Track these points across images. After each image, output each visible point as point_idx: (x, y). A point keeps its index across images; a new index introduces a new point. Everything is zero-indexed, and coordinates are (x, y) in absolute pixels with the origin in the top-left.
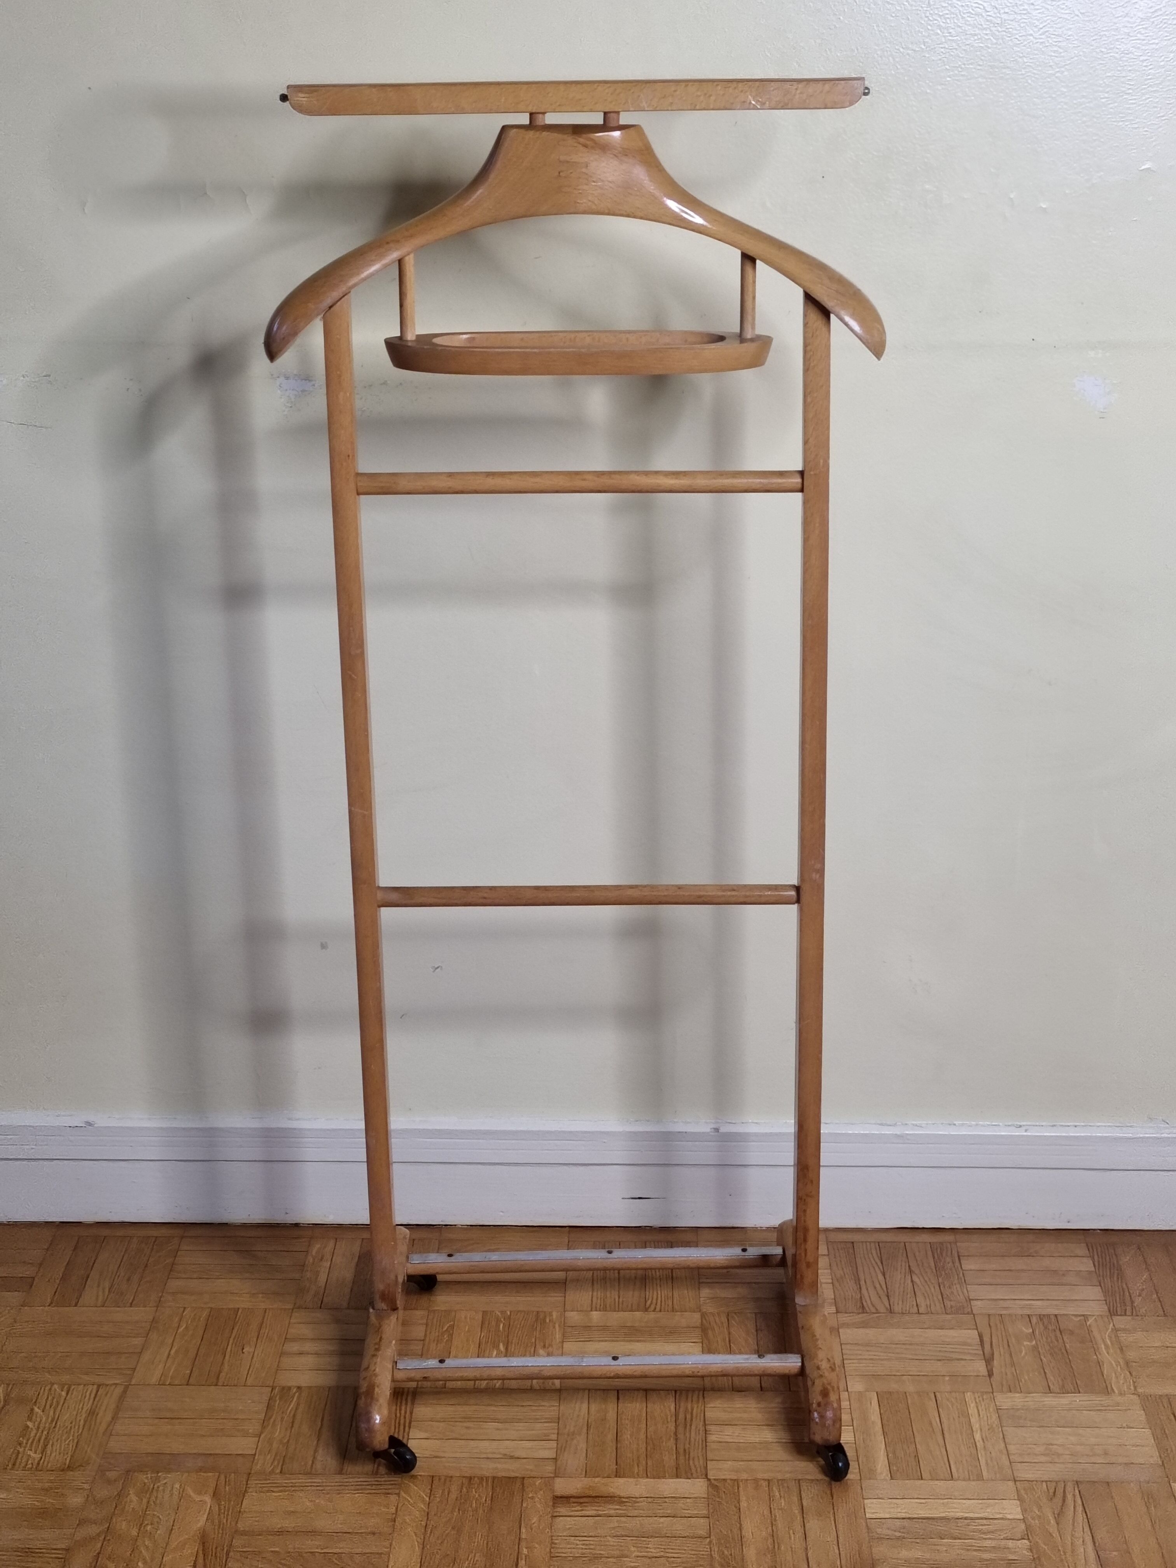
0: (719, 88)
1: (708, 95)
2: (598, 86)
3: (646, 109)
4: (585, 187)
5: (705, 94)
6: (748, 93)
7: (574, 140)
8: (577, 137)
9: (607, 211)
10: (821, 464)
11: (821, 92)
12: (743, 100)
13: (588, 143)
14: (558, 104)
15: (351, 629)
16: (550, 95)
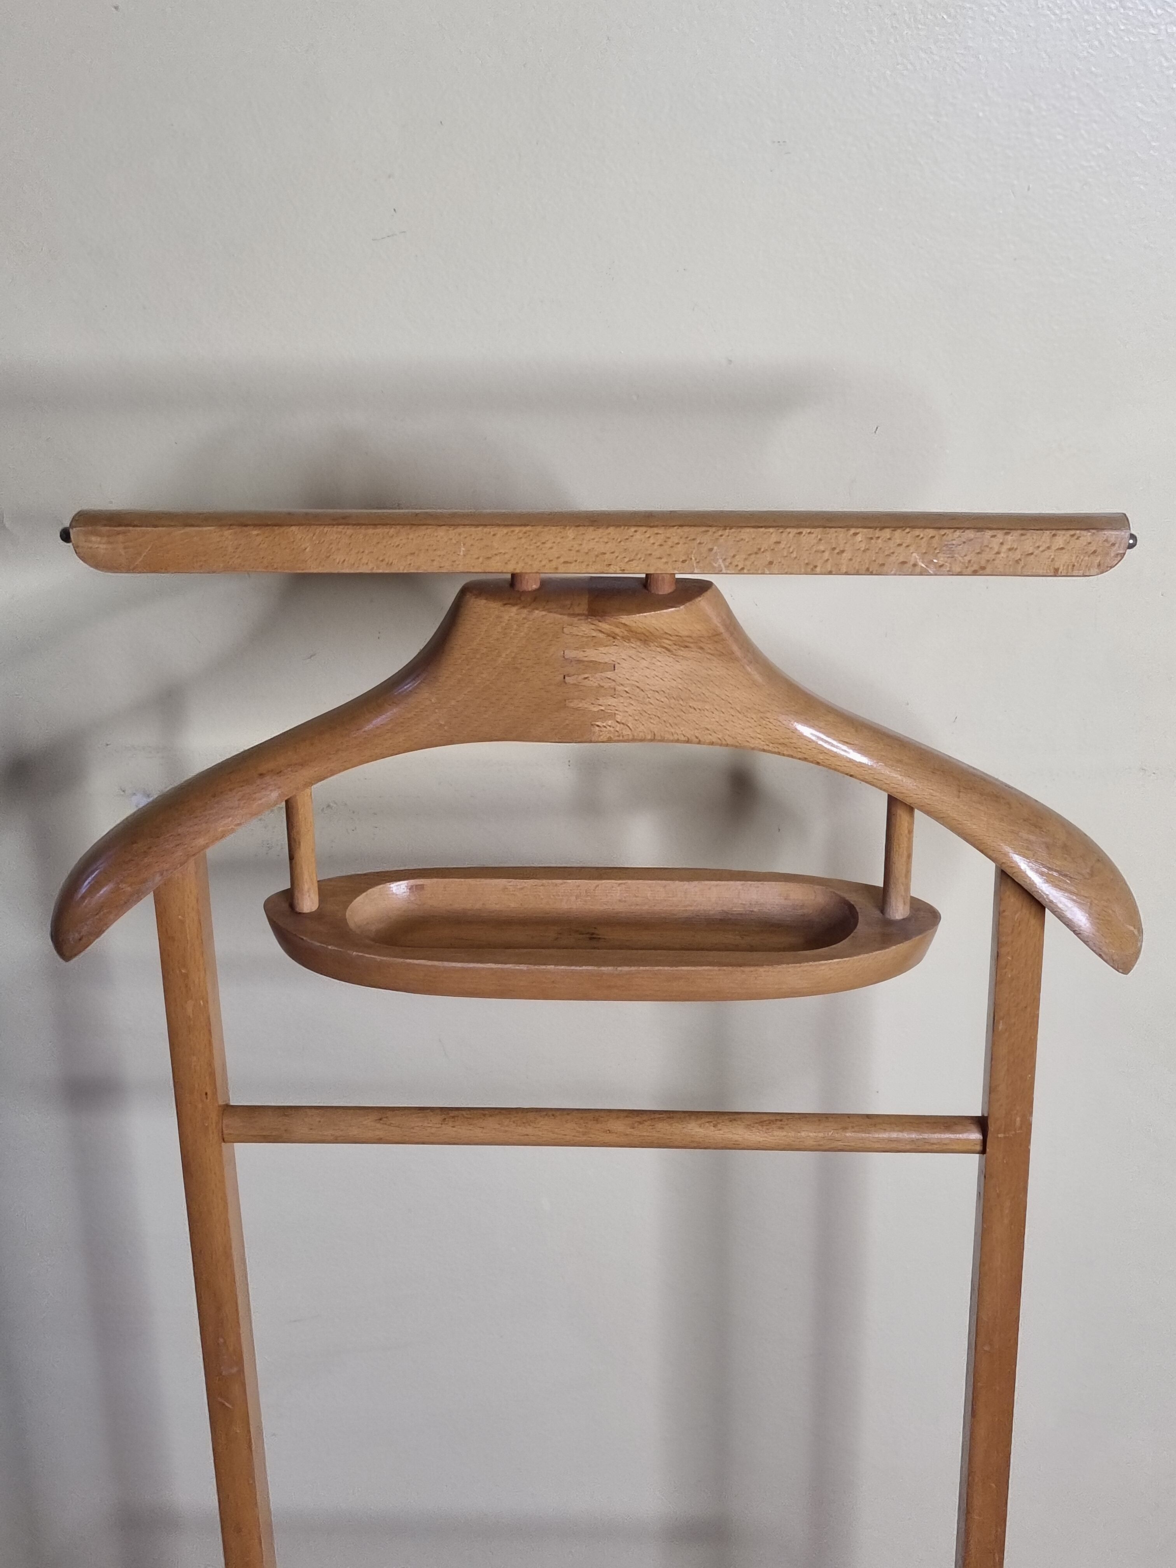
0: (859, 538)
1: (837, 551)
2: (636, 531)
3: (724, 571)
4: (611, 701)
5: (834, 549)
6: (912, 549)
7: (593, 627)
8: (596, 622)
9: (649, 737)
10: (1018, 1123)
11: (1049, 548)
12: (901, 559)
13: (617, 631)
14: (562, 560)
15: (221, 1340)
16: (548, 545)
